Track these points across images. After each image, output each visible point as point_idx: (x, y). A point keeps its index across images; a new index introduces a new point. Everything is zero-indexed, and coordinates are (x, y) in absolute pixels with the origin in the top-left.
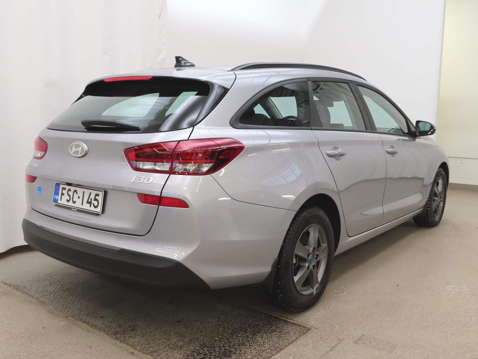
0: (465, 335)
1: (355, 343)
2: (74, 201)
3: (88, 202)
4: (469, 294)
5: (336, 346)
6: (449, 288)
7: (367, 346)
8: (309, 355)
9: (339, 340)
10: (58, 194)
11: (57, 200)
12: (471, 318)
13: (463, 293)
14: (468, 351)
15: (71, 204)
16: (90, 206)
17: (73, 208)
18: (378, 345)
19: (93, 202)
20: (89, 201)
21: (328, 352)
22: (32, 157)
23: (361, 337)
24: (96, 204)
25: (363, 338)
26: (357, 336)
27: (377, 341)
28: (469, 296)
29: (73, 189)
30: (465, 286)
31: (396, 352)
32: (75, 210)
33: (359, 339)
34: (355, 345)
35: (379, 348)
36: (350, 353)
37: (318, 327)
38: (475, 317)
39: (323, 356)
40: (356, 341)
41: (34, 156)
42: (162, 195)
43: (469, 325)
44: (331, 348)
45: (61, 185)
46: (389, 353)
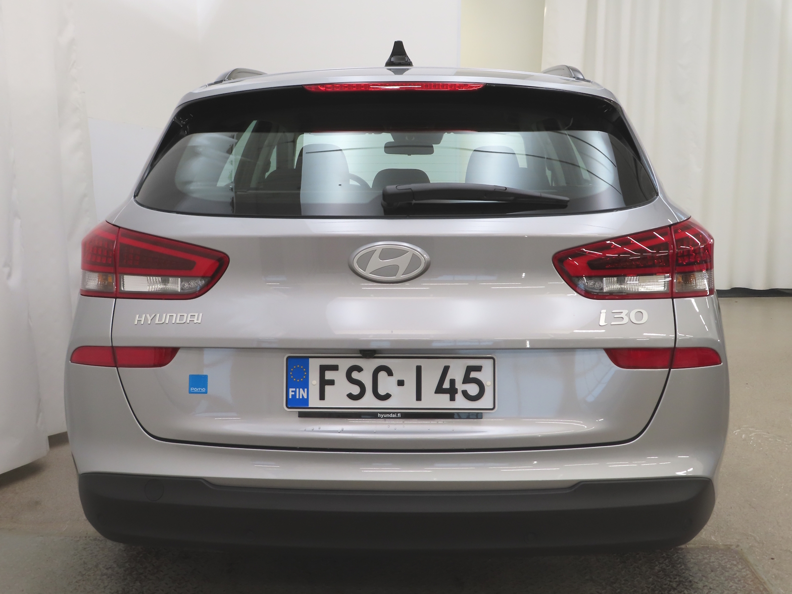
2: (382, 392)
3: (439, 390)
10: (305, 385)
11: (305, 402)
15: (369, 401)
16: (452, 399)
17: (381, 413)
19: (460, 386)
20: (446, 385)
22: (76, 295)
24: (473, 389)
29: (369, 364)
32: (391, 415)
41: (81, 290)
42: (677, 346)
45: (310, 360)
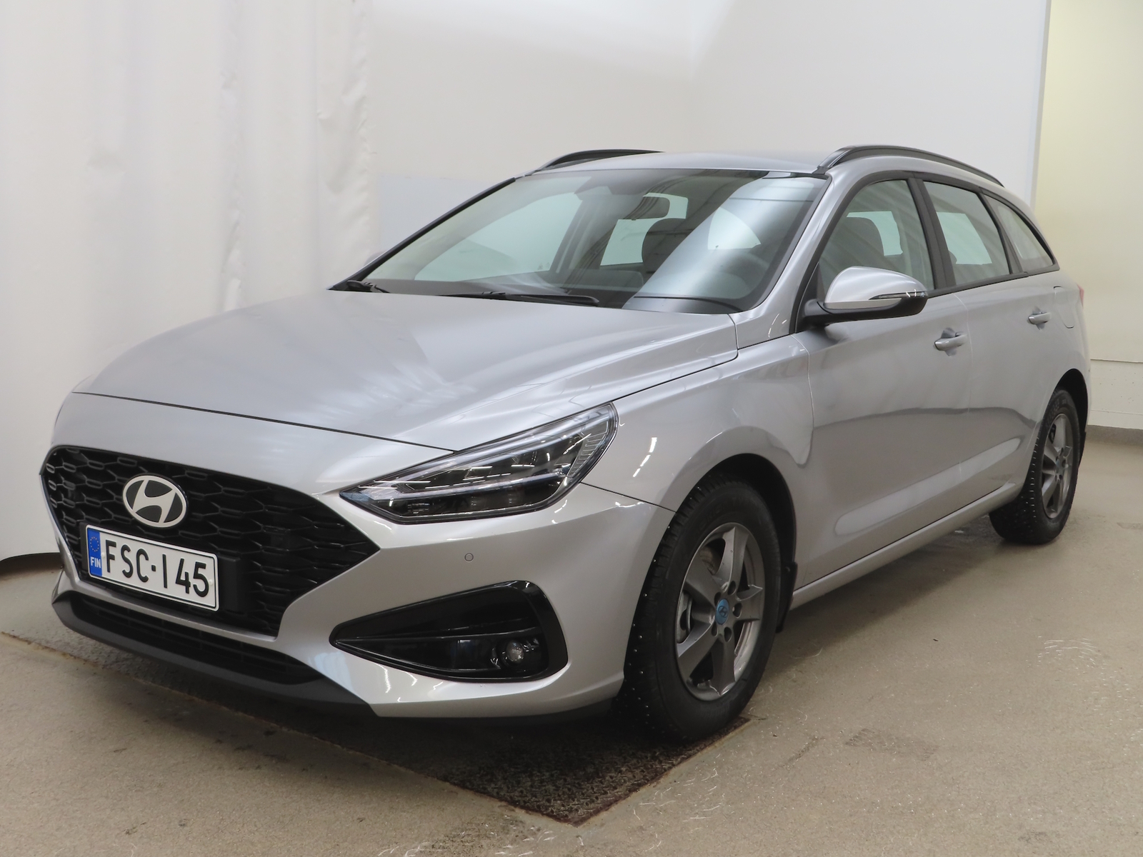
0: (1082, 730)
1: (847, 743)
4: (1096, 655)
5: (807, 749)
6: (1050, 645)
7: (874, 749)
8: (751, 765)
9: (814, 739)
12: (1096, 699)
13: (1081, 655)
14: (1089, 755)
18: (899, 747)
21: (791, 760)
23: (860, 733)
25: (865, 735)
26: (851, 732)
27: (896, 741)
28: (1095, 659)
30: (1087, 641)
31: (936, 759)
33: (857, 737)
34: (847, 747)
35: (899, 752)
36: (840, 761)
37: (764, 717)
38: (1106, 698)
39: (782, 767)
40: (851, 740)
43: (1093, 711)
44: (798, 753)
46: (922, 760)
